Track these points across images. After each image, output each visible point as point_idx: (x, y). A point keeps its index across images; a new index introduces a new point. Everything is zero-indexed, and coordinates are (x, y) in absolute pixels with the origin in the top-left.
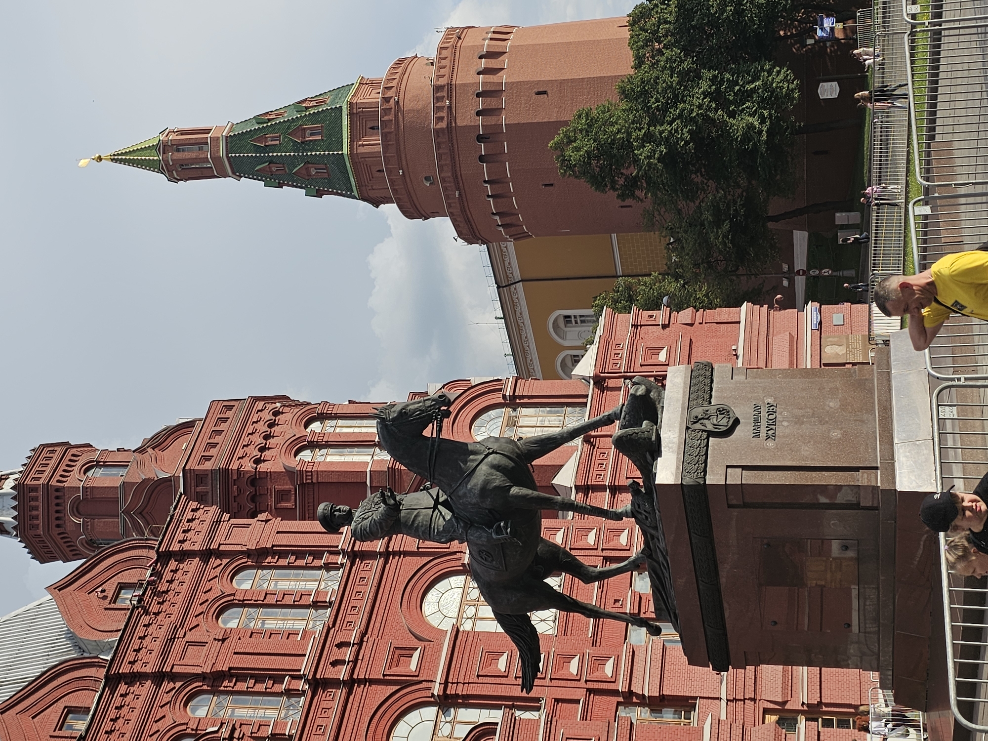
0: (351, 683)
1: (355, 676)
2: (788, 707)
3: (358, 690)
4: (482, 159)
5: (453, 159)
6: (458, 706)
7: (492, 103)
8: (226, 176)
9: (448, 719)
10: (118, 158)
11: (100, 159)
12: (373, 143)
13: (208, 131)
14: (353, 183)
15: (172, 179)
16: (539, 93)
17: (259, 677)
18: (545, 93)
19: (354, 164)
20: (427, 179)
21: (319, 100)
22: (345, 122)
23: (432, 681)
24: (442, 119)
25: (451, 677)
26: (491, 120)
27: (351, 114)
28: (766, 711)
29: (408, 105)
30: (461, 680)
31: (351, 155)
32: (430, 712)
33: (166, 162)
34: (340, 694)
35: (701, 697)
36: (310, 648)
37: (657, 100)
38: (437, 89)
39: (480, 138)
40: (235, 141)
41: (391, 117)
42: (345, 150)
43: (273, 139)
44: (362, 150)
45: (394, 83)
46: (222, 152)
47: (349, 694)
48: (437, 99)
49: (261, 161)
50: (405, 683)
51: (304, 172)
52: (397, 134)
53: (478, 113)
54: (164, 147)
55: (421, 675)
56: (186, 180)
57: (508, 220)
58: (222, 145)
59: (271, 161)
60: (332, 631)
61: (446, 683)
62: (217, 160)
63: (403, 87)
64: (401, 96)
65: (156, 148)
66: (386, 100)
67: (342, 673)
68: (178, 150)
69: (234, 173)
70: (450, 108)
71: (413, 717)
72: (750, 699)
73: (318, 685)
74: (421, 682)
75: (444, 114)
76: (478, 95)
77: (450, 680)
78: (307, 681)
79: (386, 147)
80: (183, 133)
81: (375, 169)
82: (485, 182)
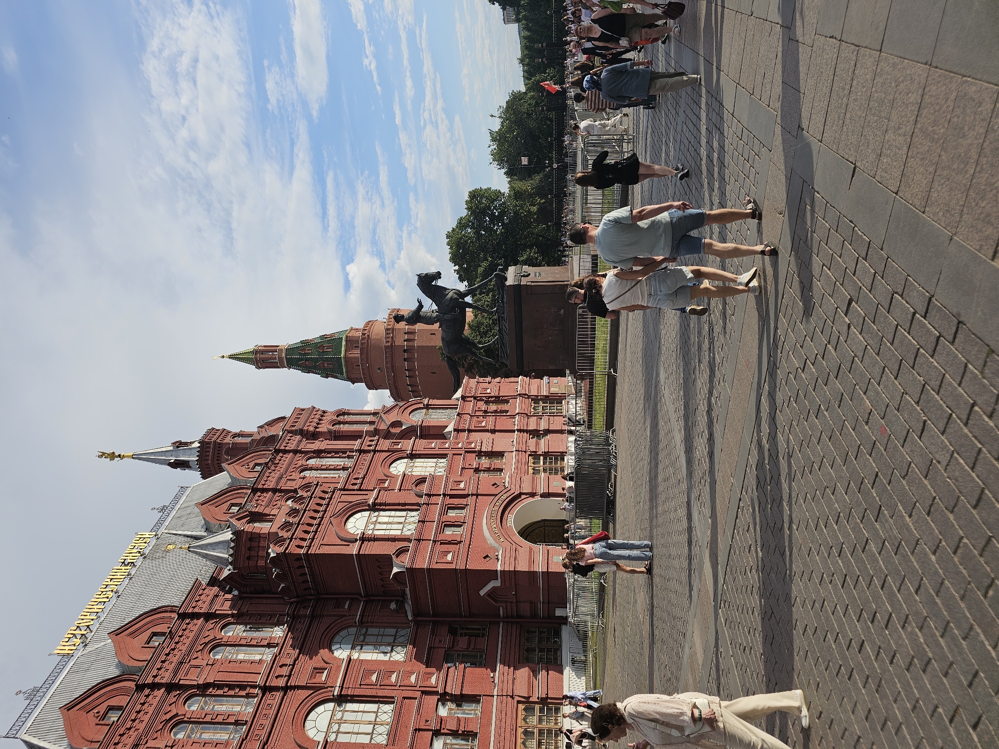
0: (286, 689)
1: (289, 685)
2: (531, 699)
3: (290, 693)
4: (405, 360)
5: (392, 359)
6: (347, 701)
7: (411, 337)
8: (283, 367)
9: (342, 709)
10: (232, 357)
11: (223, 357)
12: (356, 353)
13: (278, 346)
14: (344, 370)
15: (258, 367)
16: (432, 334)
17: (231, 687)
18: (434, 334)
19: (346, 361)
20: (379, 369)
21: (332, 335)
22: (344, 343)
23: (333, 687)
24: (388, 342)
25: (345, 684)
26: (411, 344)
27: (346, 341)
28: (519, 702)
29: (373, 337)
30: (351, 686)
31: (345, 357)
32: (330, 706)
33: (256, 358)
34: (278, 695)
35: (483, 695)
36: (263, 669)
37: (484, 328)
38: (387, 330)
39: (405, 351)
40: (290, 350)
41: (365, 341)
42: (342, 356)
43: (308, 350)
44: (350, 356)
45: (368, 328)
46: (283, 355)
47: (284, 695)
48: (387, 334)
49: (302, 360)
50: (316, 689)
51: (322, 365)
52: (367, 349)
53: (405, 341)
54: (255, 352)
55: (328, 682)
56: (264, 368)
57: (414, 388)
58: (284, 351)
59: (307, 360)
60: (278, 658)
61: (342, 687)
62: (280, 359)
63: (372, 329)
64: (371, 333)
65: (252, 352)
66: (364, 334)
67: (281, 682)
68: (262, 354)
69: (288, 365)
70: (392, 337)
71: (320, 709)
72: (510, 696)
73: (266, 689)
74: (327, 688)
75: (390, 340)
76: (405, 333)
77: (344, 687)
78: (260, 688)
79: (361, 354)
80: (265, 346)
81: (355, 365)
82: (406, 370)
